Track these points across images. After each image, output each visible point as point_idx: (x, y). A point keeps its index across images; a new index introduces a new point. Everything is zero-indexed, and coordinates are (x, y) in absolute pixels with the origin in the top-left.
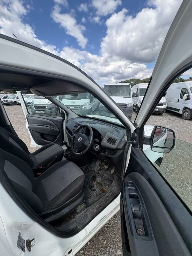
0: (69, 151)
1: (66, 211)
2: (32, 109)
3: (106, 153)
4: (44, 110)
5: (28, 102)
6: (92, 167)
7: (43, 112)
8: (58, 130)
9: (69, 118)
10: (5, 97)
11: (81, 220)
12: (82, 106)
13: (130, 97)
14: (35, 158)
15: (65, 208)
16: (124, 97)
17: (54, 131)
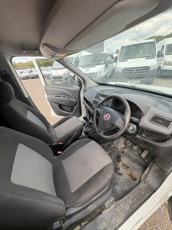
0: (90, 127)
1: (93, 208)
2: (51, 80)
3: (144, 135)
4: (61, 81)
5: (48, 74)
6: (115, 144)
7: (60, 83)
8: (76, 101)
9: (86, 87)
10: (31, 71)
11: (111, 219)
12: (97, 73)
13: (155, 58)
14: (55, 132)
15: (91, 204)
16: (146, 59)
17: (71, 102)
